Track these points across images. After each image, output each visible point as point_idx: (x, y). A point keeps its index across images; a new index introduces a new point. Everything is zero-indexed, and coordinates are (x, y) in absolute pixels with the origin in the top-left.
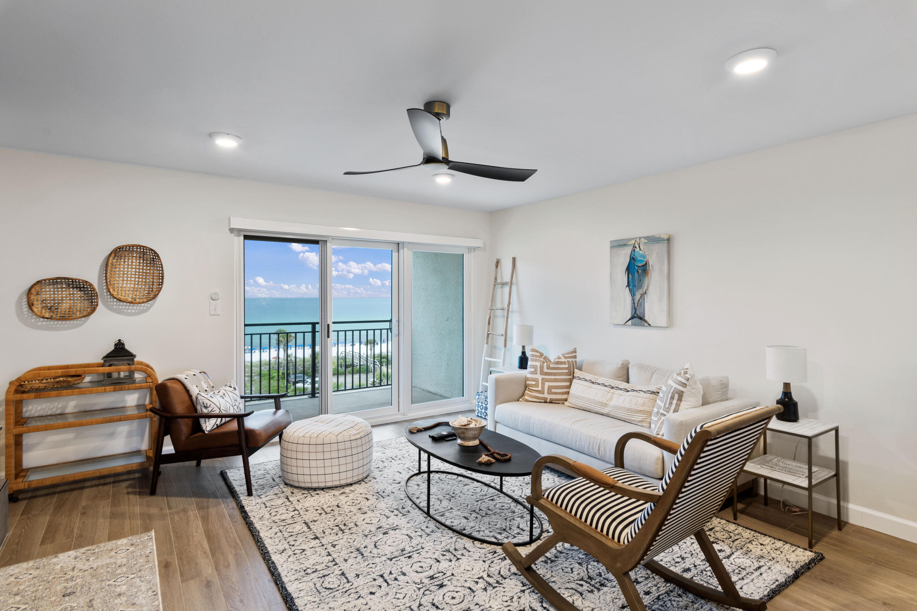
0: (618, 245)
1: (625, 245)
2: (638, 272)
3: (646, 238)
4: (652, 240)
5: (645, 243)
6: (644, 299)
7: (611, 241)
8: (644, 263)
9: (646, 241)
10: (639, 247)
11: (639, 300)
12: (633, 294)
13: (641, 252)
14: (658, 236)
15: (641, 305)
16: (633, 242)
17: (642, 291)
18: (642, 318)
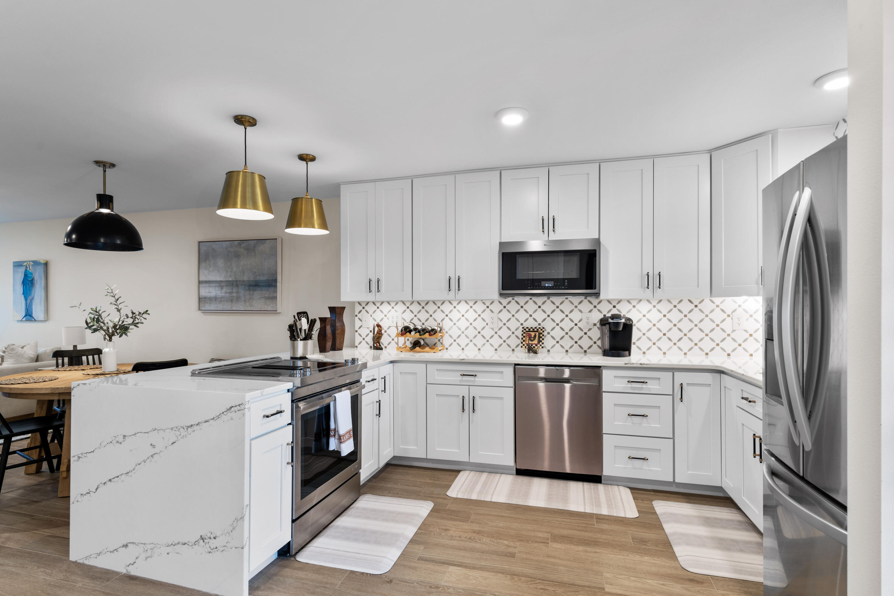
0: (17, 265)
1: (22, 265)
2: (29, 284)
3: (33, 262)
4: (36, 263)
5: (32, 265)
6: (32, 302)
7: (14, 262)
8: (32, 278)
9: (33, 264)
10: (29, 267)
11: (29, 304)
12: (26, 300)
13: (30, 271)
14: (39, 261)
15: (30, 306)
16: (25, 264)
17: (31, 297)
18: (31, 316)
